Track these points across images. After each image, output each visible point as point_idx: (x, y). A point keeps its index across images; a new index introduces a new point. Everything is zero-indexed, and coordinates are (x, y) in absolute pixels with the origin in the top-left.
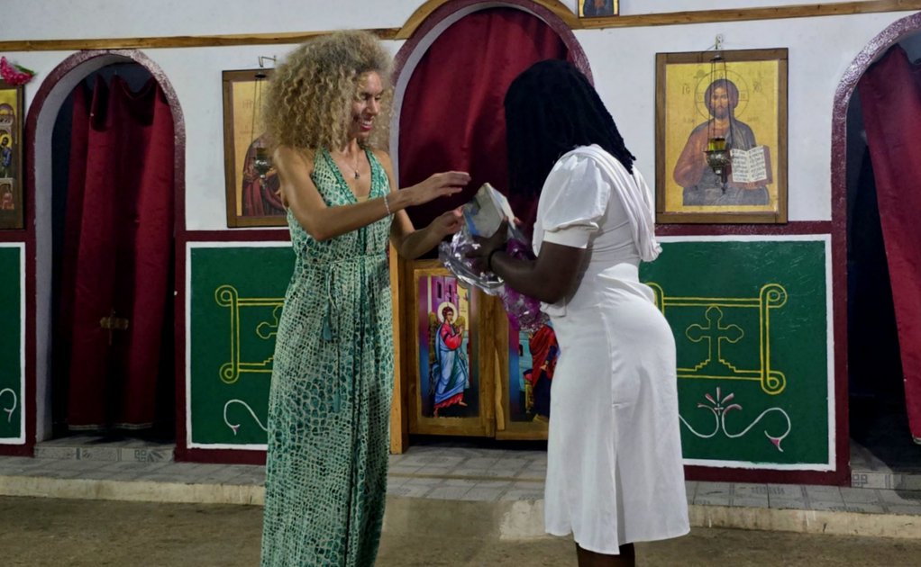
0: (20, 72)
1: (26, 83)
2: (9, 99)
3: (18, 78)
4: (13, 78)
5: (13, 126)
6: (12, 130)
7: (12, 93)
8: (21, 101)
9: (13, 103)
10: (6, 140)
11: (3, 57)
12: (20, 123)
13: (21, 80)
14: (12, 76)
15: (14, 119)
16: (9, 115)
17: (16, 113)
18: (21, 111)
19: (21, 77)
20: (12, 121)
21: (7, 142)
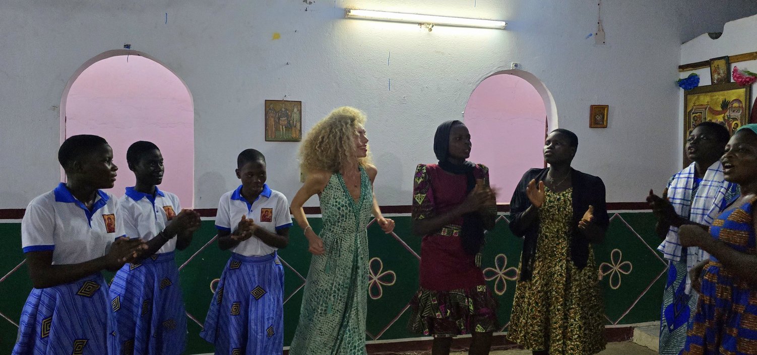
0: (748, 76)
1: (753, 83)
2: (740, 96)
3: (745, 81)
4: (741, 81)
5: (742, 115)
6: (741, 118)
7: (742, 91)
8: (748, 97)
9: (743, 99)
10: (737, 125)
11: (735, 67)
12: (747, 113)
13: (748, 82)
14: (741, 80)
15: (743, 110)
16: (739, 107)
17: (744, 106)
18: (748, 103)
19: (748, 80)
20: (741, 111)
21: (737, 126)
